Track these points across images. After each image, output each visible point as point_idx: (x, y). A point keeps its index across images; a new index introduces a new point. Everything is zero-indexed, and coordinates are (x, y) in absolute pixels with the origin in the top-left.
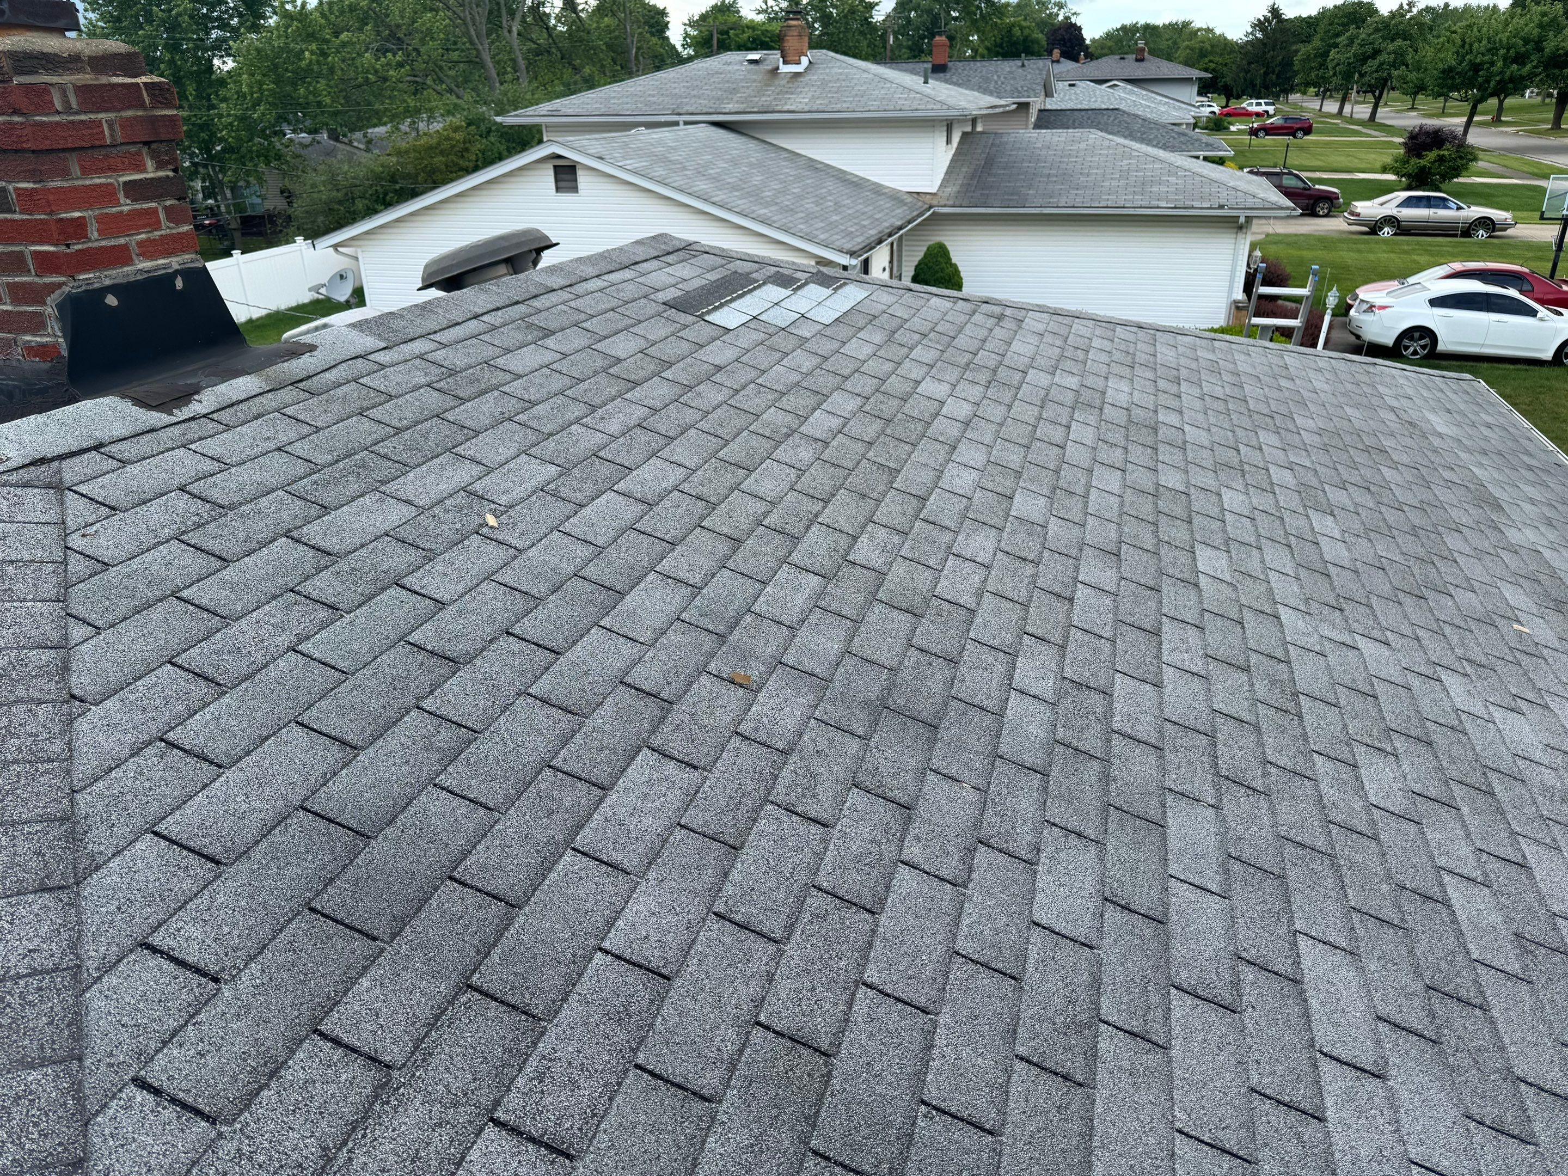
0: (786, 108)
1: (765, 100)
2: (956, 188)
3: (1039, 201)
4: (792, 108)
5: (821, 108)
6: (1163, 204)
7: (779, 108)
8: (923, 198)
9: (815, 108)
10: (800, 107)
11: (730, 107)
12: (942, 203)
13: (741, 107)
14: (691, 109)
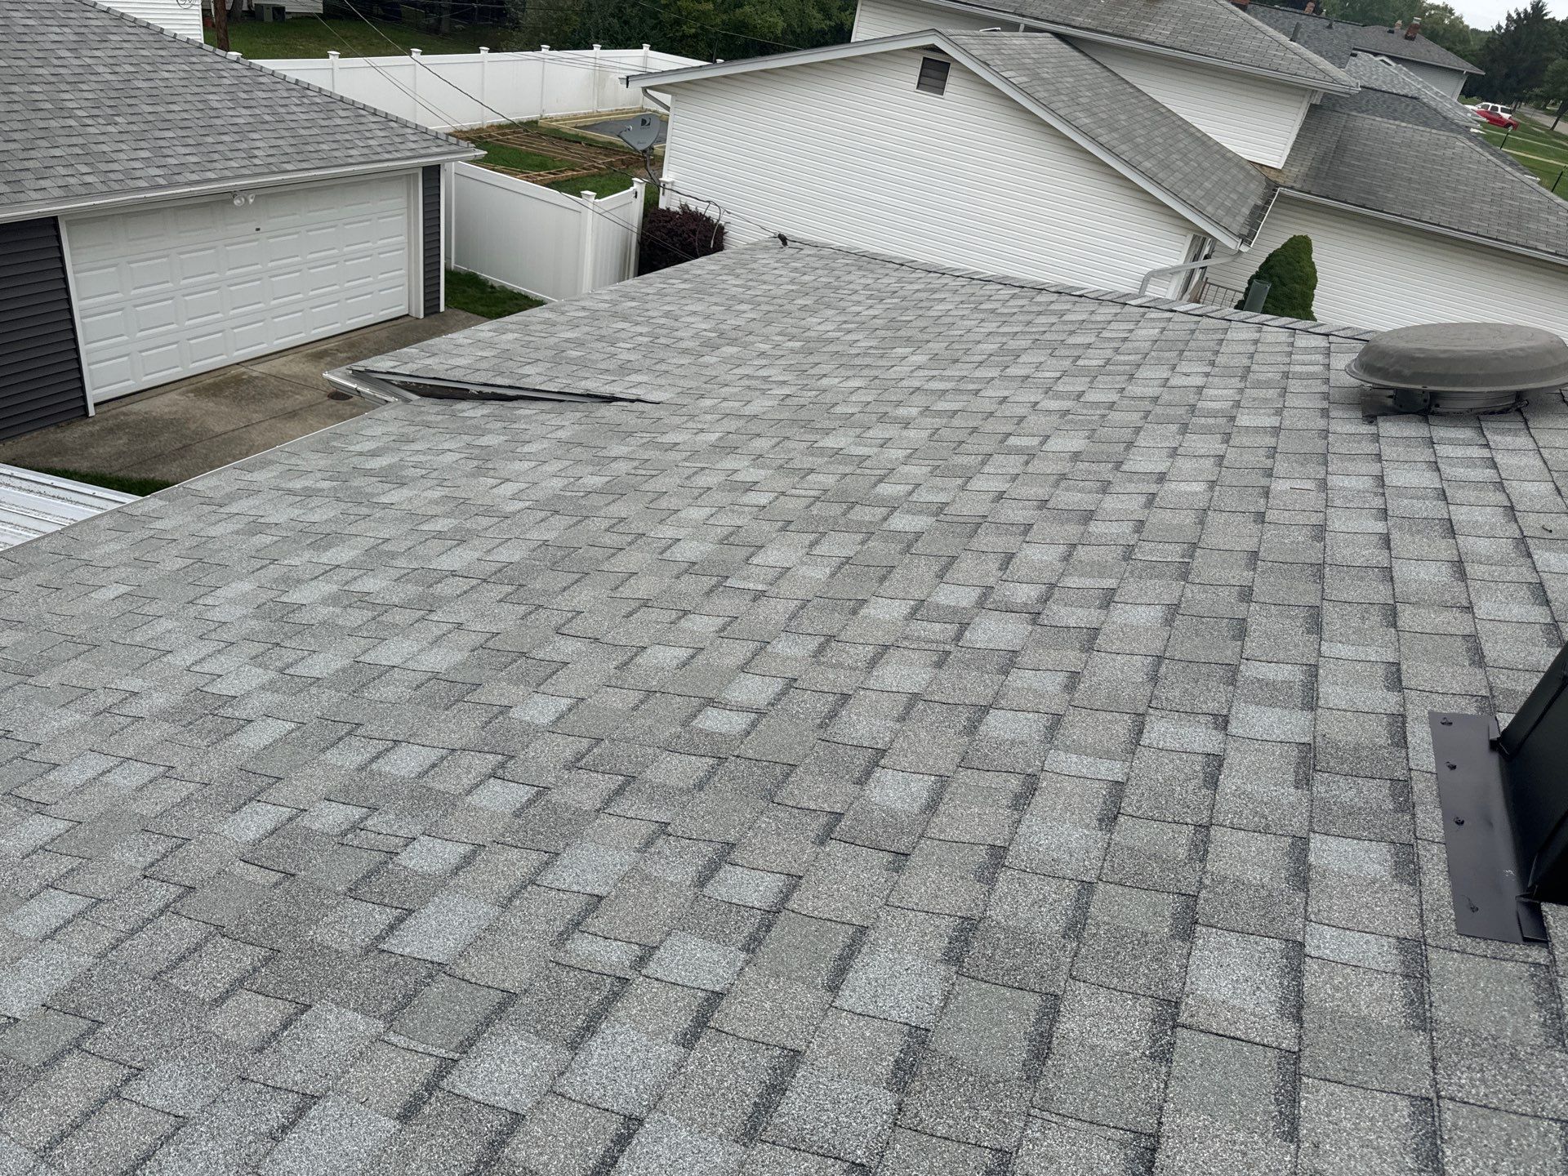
0: (1144, 36)
1: (1120, 21)
2: (1304, 170)
3: (1399, 209)
4: (1152, 38)
5: (1185, 46)
6: (1542, 247)
7: (1136, 35)
8: (1266, 172)
9: (1177, 44)
10: (1160, 39)
11: (1079, 20)
12: (1290, 184)
13: (1093, 24)
14: (1036, 13)
